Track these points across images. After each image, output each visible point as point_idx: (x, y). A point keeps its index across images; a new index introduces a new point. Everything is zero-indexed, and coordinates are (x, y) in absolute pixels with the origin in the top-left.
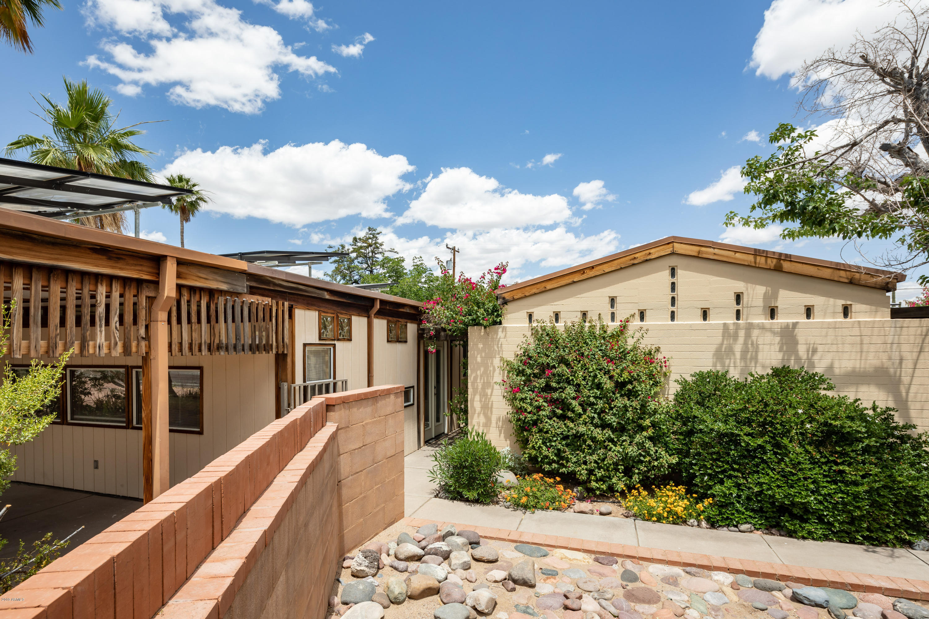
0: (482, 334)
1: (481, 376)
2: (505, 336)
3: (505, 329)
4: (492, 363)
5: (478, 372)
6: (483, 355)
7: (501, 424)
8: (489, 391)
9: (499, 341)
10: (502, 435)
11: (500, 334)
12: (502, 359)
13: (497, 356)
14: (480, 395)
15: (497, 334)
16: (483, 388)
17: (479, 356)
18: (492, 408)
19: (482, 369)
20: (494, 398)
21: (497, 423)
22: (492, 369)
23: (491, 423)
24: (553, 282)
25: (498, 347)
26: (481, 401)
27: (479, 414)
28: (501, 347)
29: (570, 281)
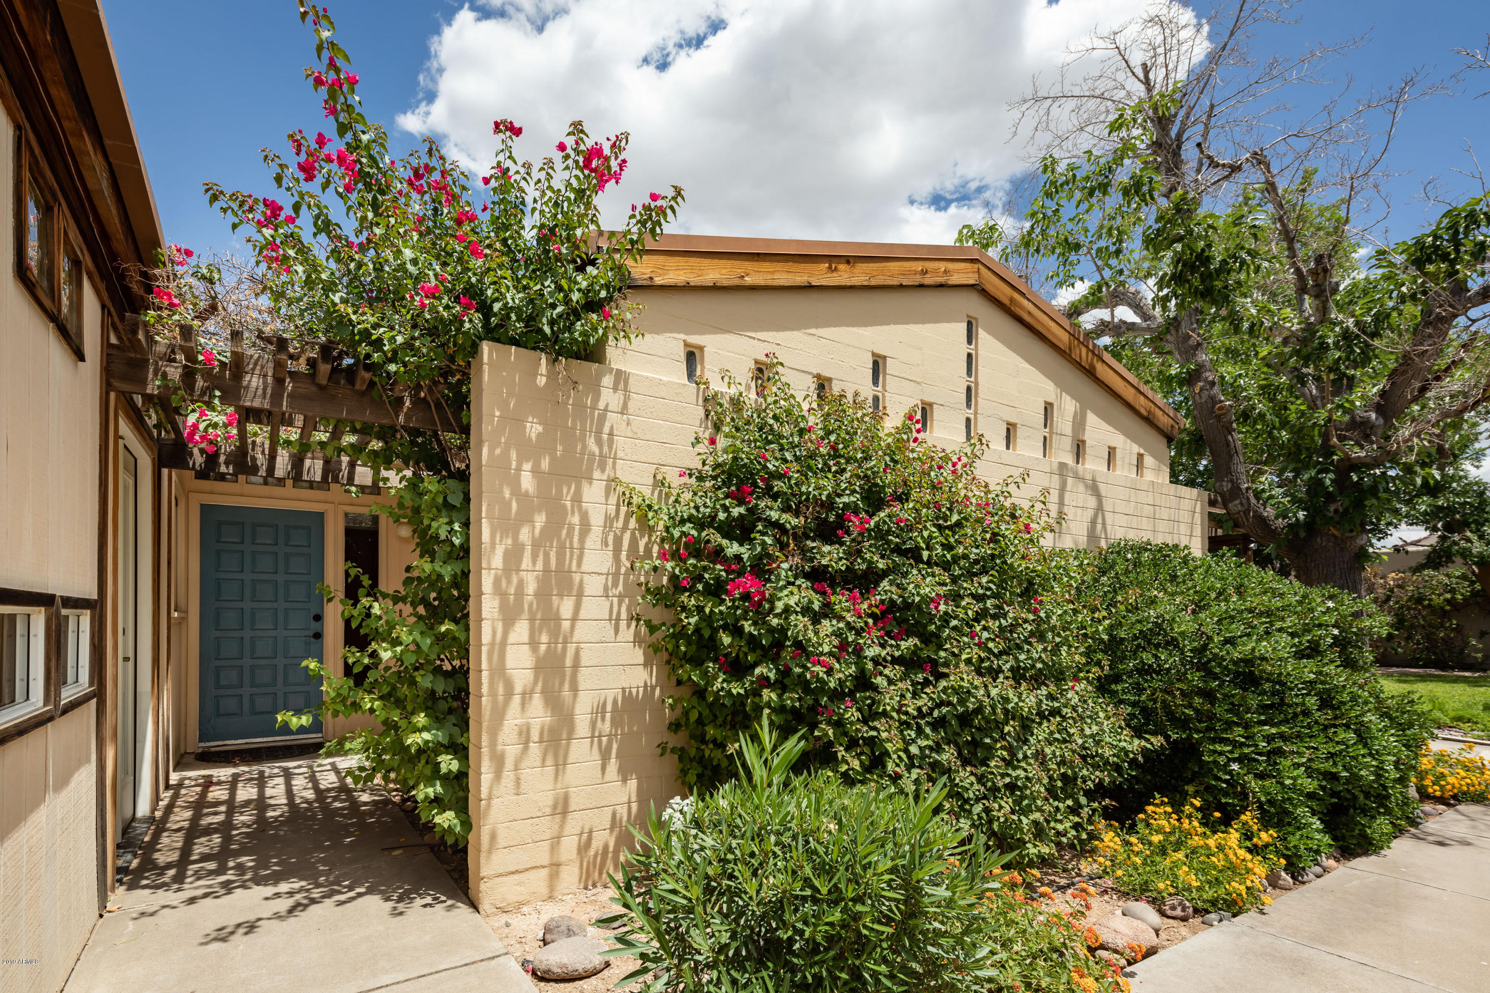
0: (542, 381)
1: (536, 545)
2: (625, 405)
3: (621, 379)
4: (577, 499)
5: (525, 535)
6: (545, 464)
7: (606, 727)
8: (566, 607)
9: (602, 418)
10: (613, 766)
11: (609, 397)
12: (612, 482)
13: (597, 474)
14: (532, 620)
15: (597, 397)
16: (543, 594)
17: (527, 466)
18: (576, 665)
19: (540, 520)
20: (582, 631)
21: (593, 724)
22: (576, 520)
23: (571, 729)
24: (766, 266)
25: (599, 442)
26: (533, 643)
27: (526, 696)
28: (611, 441)
29: (800, 279)
